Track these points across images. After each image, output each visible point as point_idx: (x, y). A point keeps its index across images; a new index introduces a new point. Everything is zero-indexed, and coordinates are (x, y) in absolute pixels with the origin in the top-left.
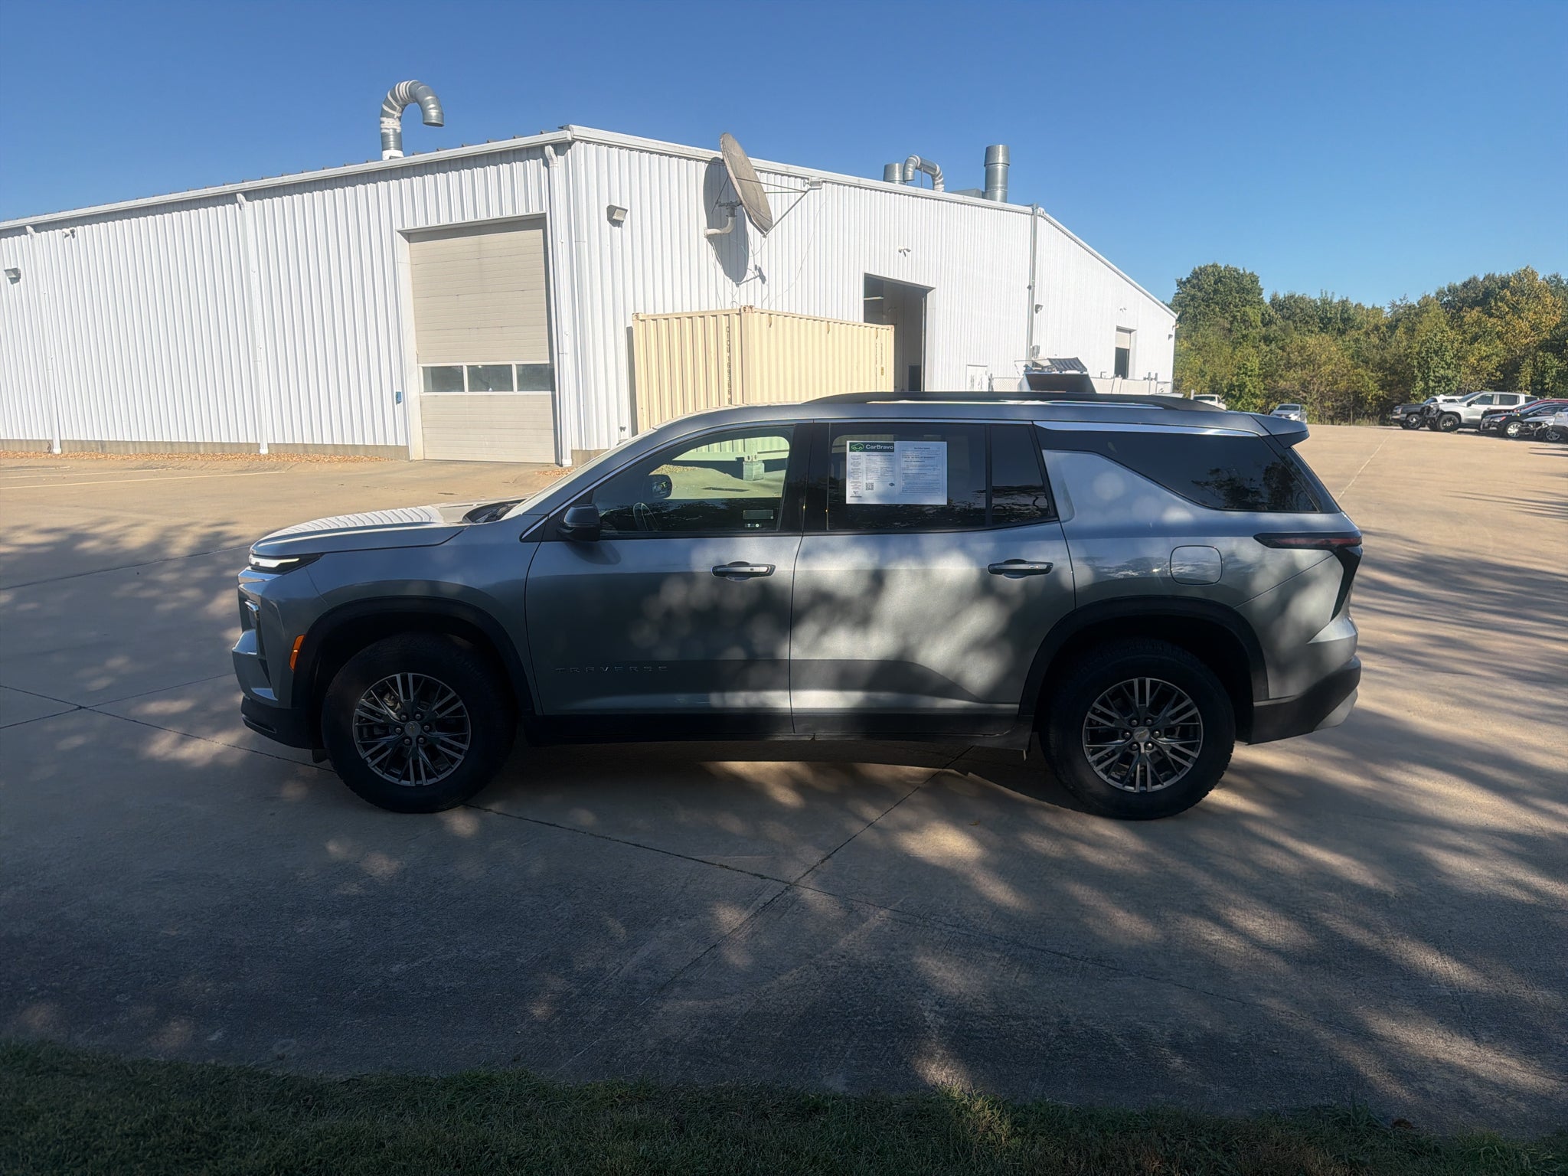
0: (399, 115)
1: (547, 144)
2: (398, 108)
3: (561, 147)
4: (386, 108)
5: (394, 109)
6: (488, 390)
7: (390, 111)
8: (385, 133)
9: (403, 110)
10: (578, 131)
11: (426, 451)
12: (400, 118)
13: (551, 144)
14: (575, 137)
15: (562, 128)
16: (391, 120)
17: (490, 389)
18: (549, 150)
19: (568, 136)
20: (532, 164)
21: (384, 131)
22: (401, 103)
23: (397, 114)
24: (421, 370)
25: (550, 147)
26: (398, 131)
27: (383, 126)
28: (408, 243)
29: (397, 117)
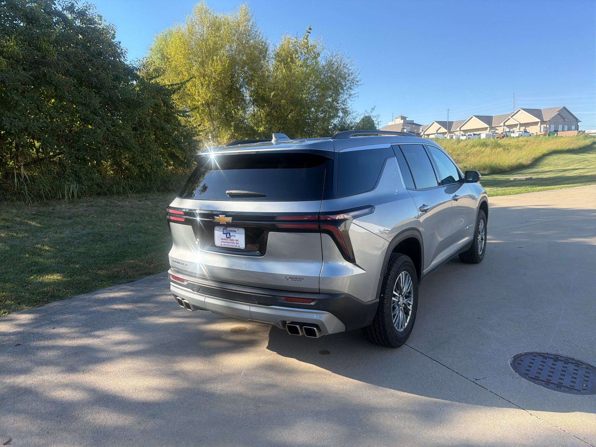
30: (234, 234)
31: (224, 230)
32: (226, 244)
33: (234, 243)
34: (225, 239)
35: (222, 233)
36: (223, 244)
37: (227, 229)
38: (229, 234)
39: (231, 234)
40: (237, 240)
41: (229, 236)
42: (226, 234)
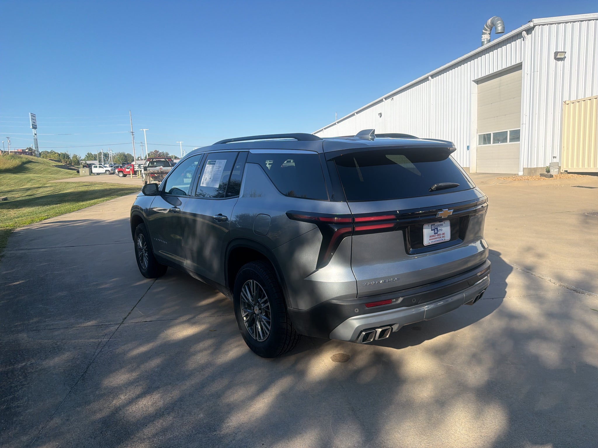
0: (489, 32)
1: (523, 31)
2: (488, 29)
3: (529, 31)
4: (484, 31)
5: (486, 30)
6: (499, 143)
7: (485, 32)
8: (483, 41)
9: (491, 30)
10: (536, 21)
11: (477, 169)
12: (490, 34)
13: (525, 30)
14: (535, 24)
15: (529, 22)
16: (485, 35)
17: (500, 142)
18: (524, 33)
19: (531, 24)
20: (518, 41)
21: (482, 40)
22: (489, 27)
23: (488, 32)
24: (478, 136)
25: (524, 32)
26: (488, 39)
27: (482, 38)
28: (477, 85)
29: (488, 33)
30: (441, 228)
31: (432, 226)
32: (433, 241)
33: (440, 237)
34: (433, 236)
35: (431, 229)
36: (430, 241)
37: (435, 225)
38: (437, 229)
39: (438, 229)
40: (443, 234)
41: (437, 232)
42: (434, 230)
